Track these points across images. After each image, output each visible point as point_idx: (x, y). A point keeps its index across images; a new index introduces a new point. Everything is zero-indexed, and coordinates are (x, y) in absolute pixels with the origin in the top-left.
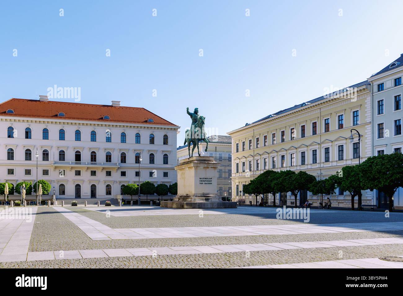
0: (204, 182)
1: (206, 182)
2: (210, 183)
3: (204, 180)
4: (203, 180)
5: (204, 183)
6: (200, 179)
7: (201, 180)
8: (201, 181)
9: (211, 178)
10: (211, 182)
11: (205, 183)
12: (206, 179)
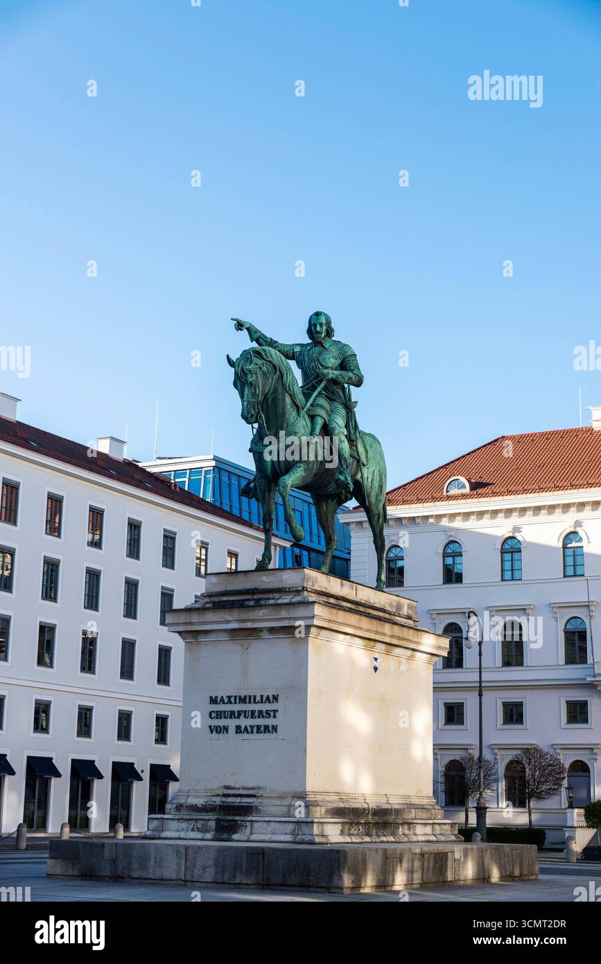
0: (232, 723)
1: (243, 722)
2: (266, 727)
3: (236, 707)
4: (229, 707)
5: (232, 730)
6: (213, 701)
7: (221, 707)
8: (219, 715)
9: (276, 698)
10: (270, 722)
11: (238, 730)
12: (243, 700)
